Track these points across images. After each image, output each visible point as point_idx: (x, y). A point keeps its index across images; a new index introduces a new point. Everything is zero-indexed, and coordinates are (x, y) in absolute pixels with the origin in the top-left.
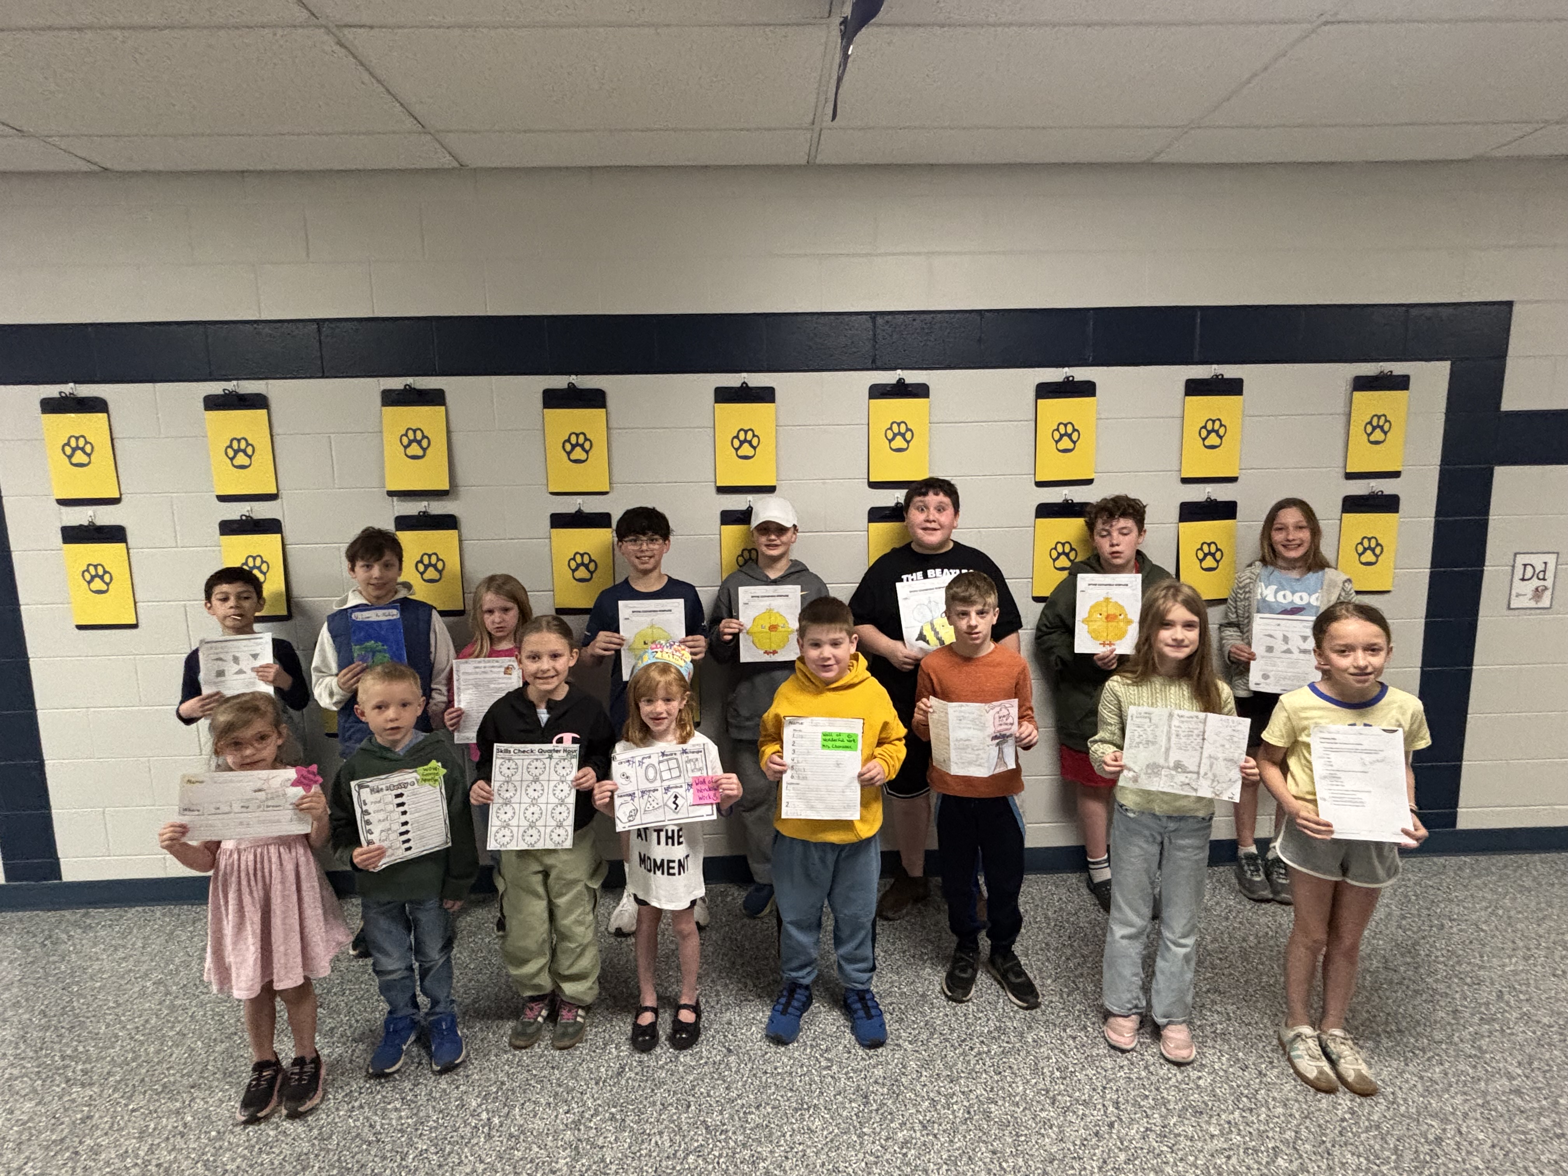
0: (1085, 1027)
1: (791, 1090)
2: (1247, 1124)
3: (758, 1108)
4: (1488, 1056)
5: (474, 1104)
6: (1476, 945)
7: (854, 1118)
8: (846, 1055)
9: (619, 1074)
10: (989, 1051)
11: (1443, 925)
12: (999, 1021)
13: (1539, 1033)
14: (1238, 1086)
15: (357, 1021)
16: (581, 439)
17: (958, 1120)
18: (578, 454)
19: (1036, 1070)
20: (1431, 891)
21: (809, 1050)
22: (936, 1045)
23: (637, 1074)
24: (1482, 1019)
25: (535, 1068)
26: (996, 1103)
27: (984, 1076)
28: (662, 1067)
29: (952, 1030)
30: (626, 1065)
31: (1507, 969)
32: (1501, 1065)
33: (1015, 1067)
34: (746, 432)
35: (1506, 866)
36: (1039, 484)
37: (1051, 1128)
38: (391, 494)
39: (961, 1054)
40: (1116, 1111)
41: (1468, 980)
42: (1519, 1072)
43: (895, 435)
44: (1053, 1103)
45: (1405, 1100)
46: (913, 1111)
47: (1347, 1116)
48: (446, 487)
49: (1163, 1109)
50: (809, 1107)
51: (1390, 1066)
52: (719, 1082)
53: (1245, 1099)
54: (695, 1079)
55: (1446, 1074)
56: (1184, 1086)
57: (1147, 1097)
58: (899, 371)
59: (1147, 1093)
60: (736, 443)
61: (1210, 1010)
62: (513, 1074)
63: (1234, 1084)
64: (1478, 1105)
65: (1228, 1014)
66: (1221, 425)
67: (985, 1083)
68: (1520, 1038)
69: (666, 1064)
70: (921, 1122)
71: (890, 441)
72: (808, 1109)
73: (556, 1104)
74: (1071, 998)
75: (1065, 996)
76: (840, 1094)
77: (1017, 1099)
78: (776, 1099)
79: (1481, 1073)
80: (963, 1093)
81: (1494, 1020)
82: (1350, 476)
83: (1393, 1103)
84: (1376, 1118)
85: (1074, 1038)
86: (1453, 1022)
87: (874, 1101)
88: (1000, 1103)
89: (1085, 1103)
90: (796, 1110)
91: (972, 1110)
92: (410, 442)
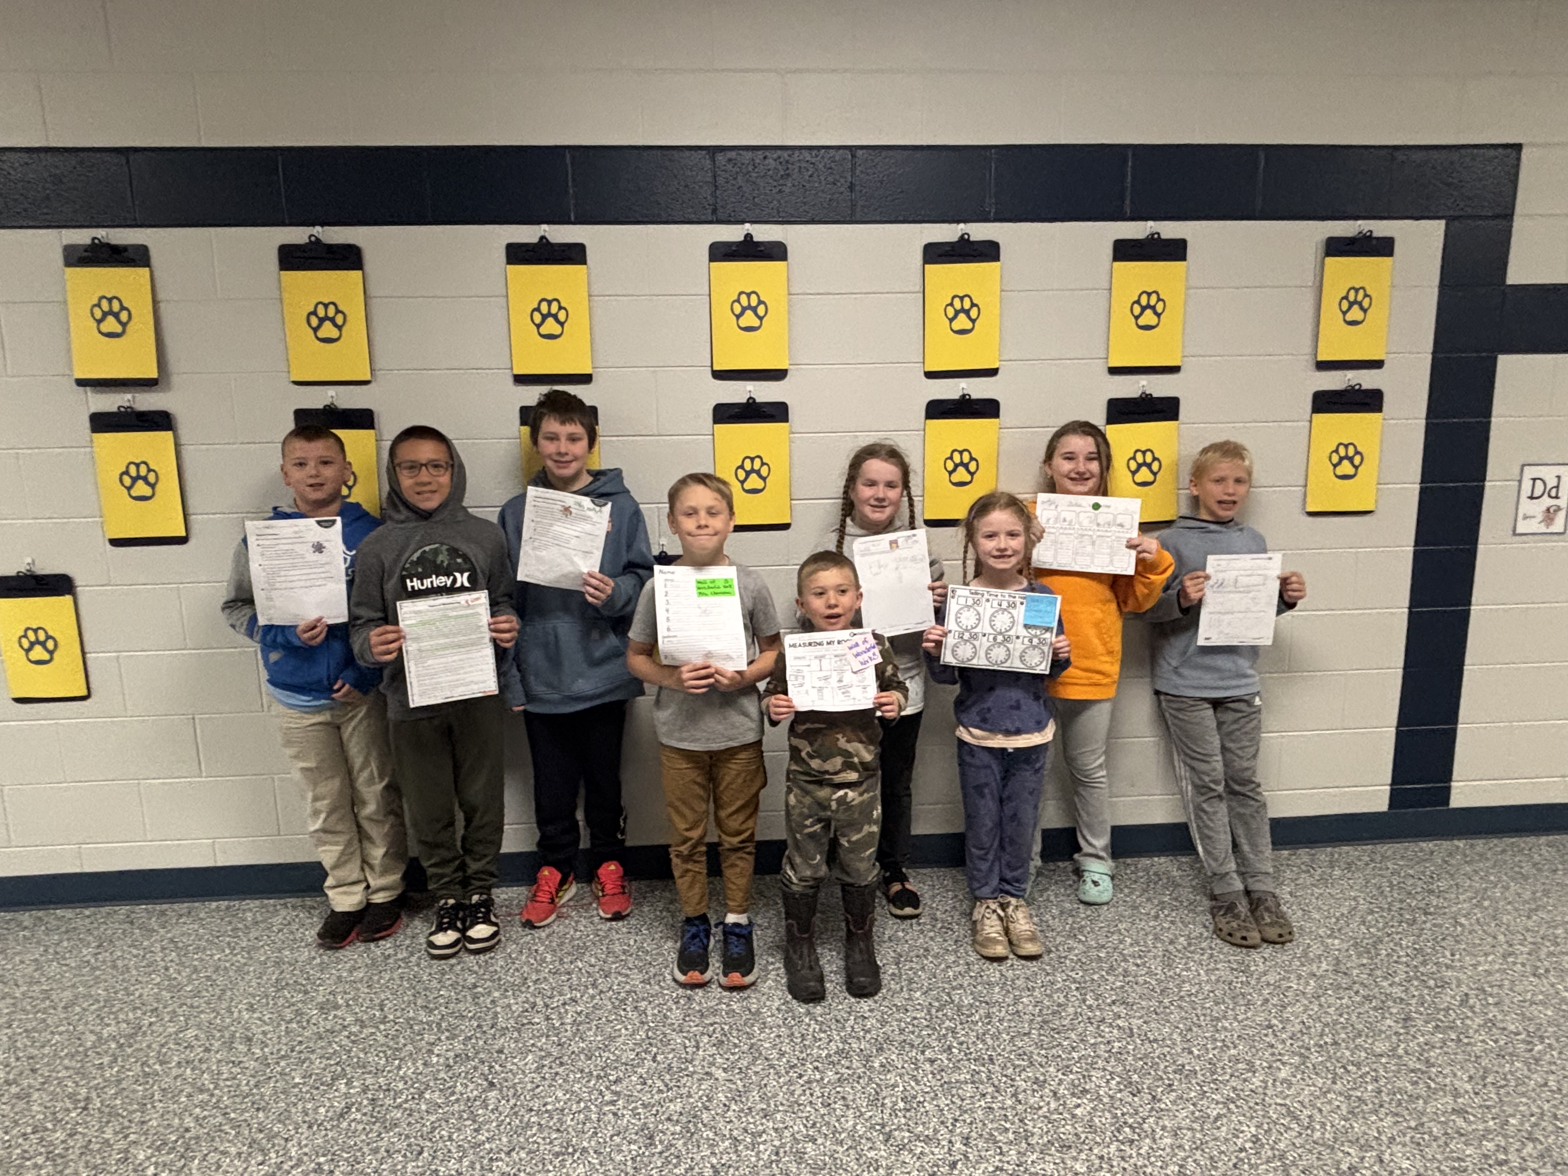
0: (950, 1048)
1: (558, 1130)
2: (1123, 1158)
3: (508, 1154)
4: (1434, 1070)
5: (141, 1157)
6: (1450, 940)
7: (629, 1163)
8: (639, 1087)
9: (342, 1115)
10: (822, 1079)
11: (1414, 921)
12: (844, 1042)
13: (1502, 1043)
14: (1123, 1114)
15: (18, 1059)
16: (331, 311)
17: (761, 1163)
18: (328, 330)
19: (875, 1101)
20: (1410, 881)
21: (593, 1082)
22: (756, 1073)
23: (365, 1114)
24: (1437, 1026)
25: (234, 1111)
26: (814, 1141)
27: (808, 1109)
28: (399, 1106)
29: (782, 1055)
30: (353, 1104)
31: (1481, 968)
32: (1448, 1081)
33: (851, 1097)
34: (549, 303)
35: (1504, 851)
36: (930, 375)
37: (876, 1170)
38: (81, 383)
39: (785, 1084)
40: (964, 1148)
41: (1432, 983)
42: (1469, 1087)
43: (744, 309)
44: (887, 1141)
45: (1323, 1125)
46: (708, 1153)
47: (1248, 1145)
48: (154, 374)
49: (1024, 1145)
50: (575, 1151)
51: (1314, 1085)
52: (469, 1123)
53: (1127, 1130)
54: (439, 1120)
55: (1379, 1092)
56: (1055, 1116)
57: (1007, 1130)
58: (747, 226)
59: (1008, 1125)
60: (538, 318)
61: (1111, 1025)
62: (205, 1118)
63: (1119, 1112)
64: (1410, 1128)
65: (1131, 1030)
66: (1159, 300)
67: (807, 1118)
68: (1478, 1049)
69: (406, 1101)
70: (713, 1166)
71: (738, 317)
72: (573, 1154)
73: (250, 1154)
74: (940, 1014)
75: (933, 1011)
76: (618, 1135)
77: (843, 1135)
78: (535, 1142)
79: (1421, 1089)
80: (776, 1130)
81: (1452, 1028)
82: (1323, 366)
83: (1308, 1128)
84: (1282, 1146)
85: (932, 1061)
86: (1402, 1031)
87: (661, 1142)
88: (820, 1141)
89: (928, 1140)
90: (557, 1155)
91: (782, 1150)
92: (105, 315)
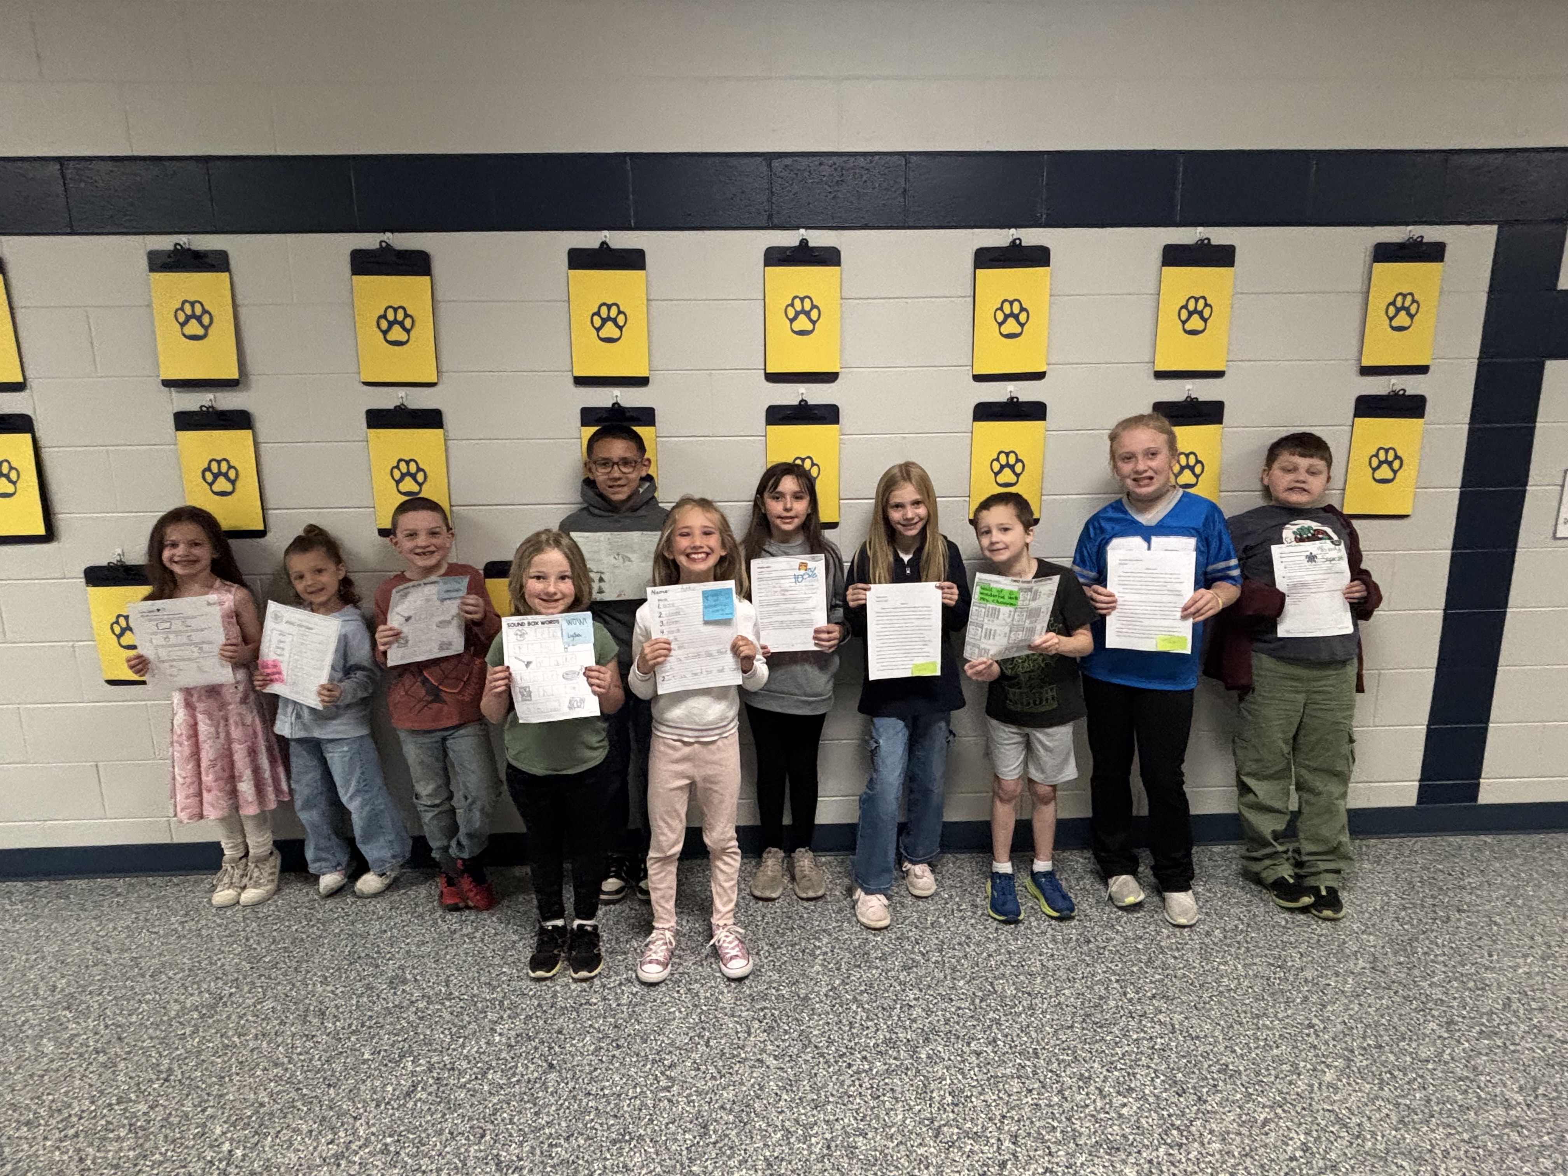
0: (995, 1041)
1: (615, 1116)
2: (1173, 1164)
3: (567, 1139)
4: (1483, 1078)
5: (218, 1131)
6: (1486, 941)
7: (685, 1153)
8: (693, 1073)
9: (408, 1094)
10: (871, 1069)
11: (1448, 918)
12: (891, 1031)
13: (1550, 1051)
14: (1170, 1116)
15: (107, 1027)
16: (400, 316)
17: (813, 1156)
18: (397, 333)
19: (923, 1093)
20: (1441, 877)
21: (649, 1066)
22: (806, 1061)
23: (430, 1094)
24: (1481, 1032)
25: (306, 1086)
26: (865, 1135)
27: (858, 1100)
28: (463, 1086)
29: (831, 1042)
30: (419, 1083)
31: (1520, 971)
32: (1498, 1090)
33: (899, 1089)
34: (609, 307)
35: (1533, 847)
36: (978, 378)
37: (927, 1168)
38: (167, 383)
39: (835, 1073)
40: (1013, 1147)
41: (1471, 984)
42: (1520, 1099)
43: (797, 314)
44: (936, 1137)
45: (1373, 1134)
46: (761, 1145)
47: (1298, 1154)
48: (235, 376)
49: (1072, 1145)
50: (632, 1139)
51: (1360, 1090)
52: (528, 1105)
53: (1175, 1132)
54: (500, 1101)
55: (1428, 1101)
56: (1102, 1116)
57: (1054, 1128)
58: (802, 231)
59: (1055, 1124)
60: (597, 321)
61: (1152, 1021)
62: (278, 1093)
63: (1165, 1113)
64: (1463, 1141)
65: (1173, 1025)
66: (1206, 305)
67: (857, 1110)
68: (1526, 1057)
69: (470, 1081)
70: (766, 1159)
71: (792, 321)
72: (629, 1142)
73: (320, 1132)
74: (984, 1005)
75: (977, 1001)
76: (673, 1123)
77: (893, 1130)
78: (593, 1128)
79: (1472, 1100)
80: (827, 1122)
81: (1496, 1034)
82: (1367, 371)
83: (1358, 1137)
84: (1333, 1156)
85: (978, 1054)
86: (1446, 1035)
87: (715, 1131)
88: (870, 1136)
89: (976, 1137)
90: (614, 1142)
91: (833, 1144)
92: (188, 318)
